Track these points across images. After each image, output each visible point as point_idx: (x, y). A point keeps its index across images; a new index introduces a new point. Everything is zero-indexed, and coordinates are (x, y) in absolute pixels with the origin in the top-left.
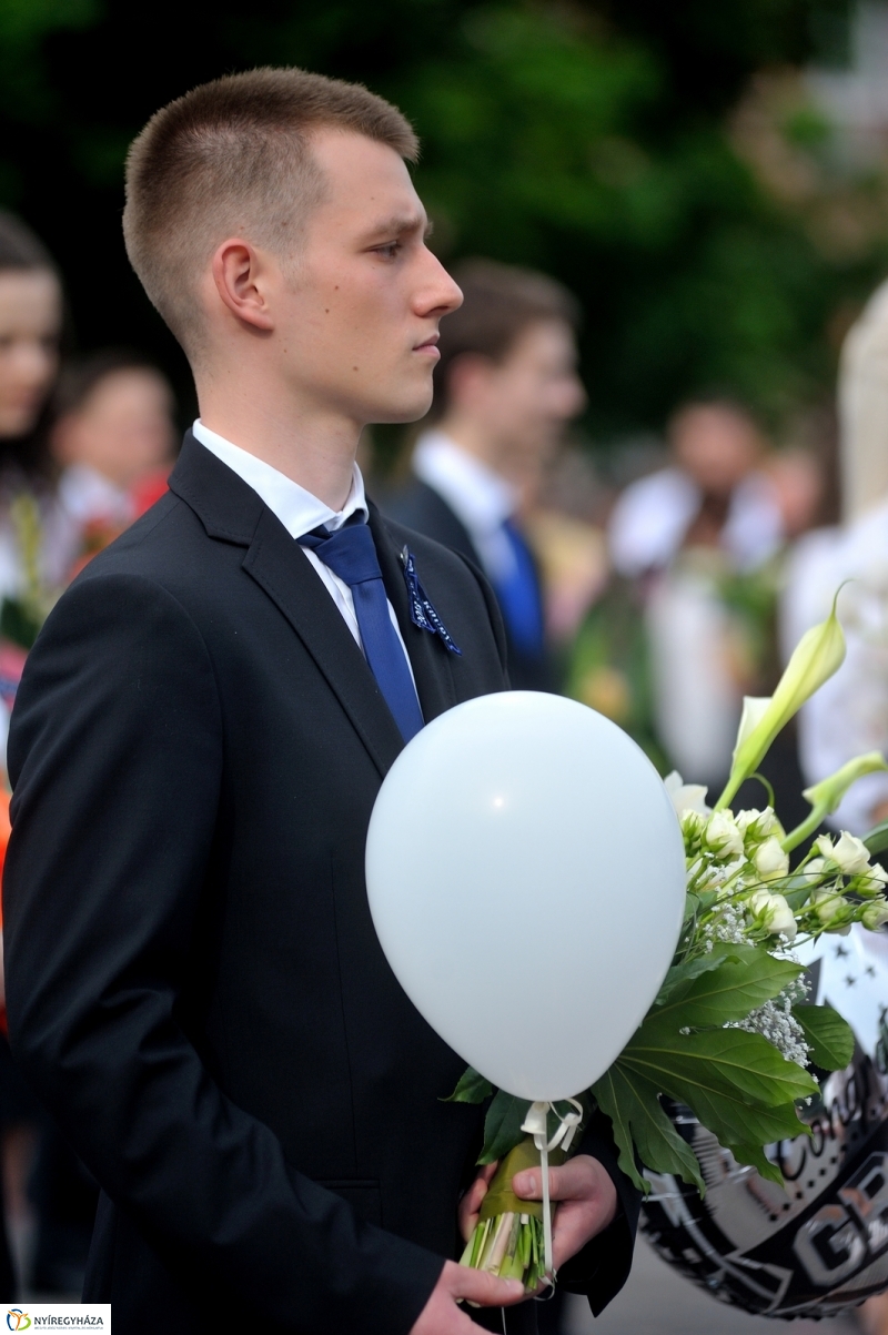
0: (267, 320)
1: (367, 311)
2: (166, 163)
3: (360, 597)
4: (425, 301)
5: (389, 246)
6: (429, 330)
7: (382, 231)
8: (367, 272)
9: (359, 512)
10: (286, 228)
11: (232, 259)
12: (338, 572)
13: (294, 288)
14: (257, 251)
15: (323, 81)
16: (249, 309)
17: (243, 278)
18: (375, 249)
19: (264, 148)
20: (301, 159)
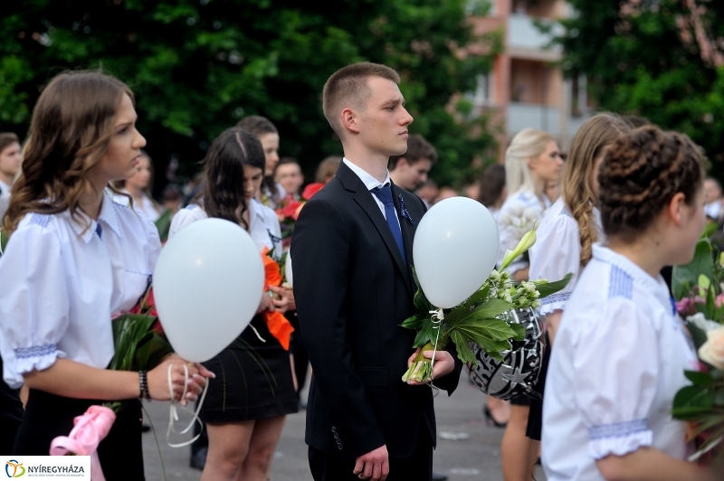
0: (357, 130)
1: (384, 125)
2: (332, 89)
3: (387, 207)
4: (402, 121)
5: (391, 107)
6: (405, 129)
7: (387, 103)
8: (384, 115)
9: (388, 183)
10: (361, 105)
11: (346, 114)
12: (381, 200)
13: (364, 121)
14: (353, 111)
15: (374, 64)
16: (352, 127)
17: (350, 118)
18: (387, 108)
19: (355, 83)
20: (364, 86)
